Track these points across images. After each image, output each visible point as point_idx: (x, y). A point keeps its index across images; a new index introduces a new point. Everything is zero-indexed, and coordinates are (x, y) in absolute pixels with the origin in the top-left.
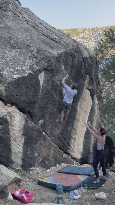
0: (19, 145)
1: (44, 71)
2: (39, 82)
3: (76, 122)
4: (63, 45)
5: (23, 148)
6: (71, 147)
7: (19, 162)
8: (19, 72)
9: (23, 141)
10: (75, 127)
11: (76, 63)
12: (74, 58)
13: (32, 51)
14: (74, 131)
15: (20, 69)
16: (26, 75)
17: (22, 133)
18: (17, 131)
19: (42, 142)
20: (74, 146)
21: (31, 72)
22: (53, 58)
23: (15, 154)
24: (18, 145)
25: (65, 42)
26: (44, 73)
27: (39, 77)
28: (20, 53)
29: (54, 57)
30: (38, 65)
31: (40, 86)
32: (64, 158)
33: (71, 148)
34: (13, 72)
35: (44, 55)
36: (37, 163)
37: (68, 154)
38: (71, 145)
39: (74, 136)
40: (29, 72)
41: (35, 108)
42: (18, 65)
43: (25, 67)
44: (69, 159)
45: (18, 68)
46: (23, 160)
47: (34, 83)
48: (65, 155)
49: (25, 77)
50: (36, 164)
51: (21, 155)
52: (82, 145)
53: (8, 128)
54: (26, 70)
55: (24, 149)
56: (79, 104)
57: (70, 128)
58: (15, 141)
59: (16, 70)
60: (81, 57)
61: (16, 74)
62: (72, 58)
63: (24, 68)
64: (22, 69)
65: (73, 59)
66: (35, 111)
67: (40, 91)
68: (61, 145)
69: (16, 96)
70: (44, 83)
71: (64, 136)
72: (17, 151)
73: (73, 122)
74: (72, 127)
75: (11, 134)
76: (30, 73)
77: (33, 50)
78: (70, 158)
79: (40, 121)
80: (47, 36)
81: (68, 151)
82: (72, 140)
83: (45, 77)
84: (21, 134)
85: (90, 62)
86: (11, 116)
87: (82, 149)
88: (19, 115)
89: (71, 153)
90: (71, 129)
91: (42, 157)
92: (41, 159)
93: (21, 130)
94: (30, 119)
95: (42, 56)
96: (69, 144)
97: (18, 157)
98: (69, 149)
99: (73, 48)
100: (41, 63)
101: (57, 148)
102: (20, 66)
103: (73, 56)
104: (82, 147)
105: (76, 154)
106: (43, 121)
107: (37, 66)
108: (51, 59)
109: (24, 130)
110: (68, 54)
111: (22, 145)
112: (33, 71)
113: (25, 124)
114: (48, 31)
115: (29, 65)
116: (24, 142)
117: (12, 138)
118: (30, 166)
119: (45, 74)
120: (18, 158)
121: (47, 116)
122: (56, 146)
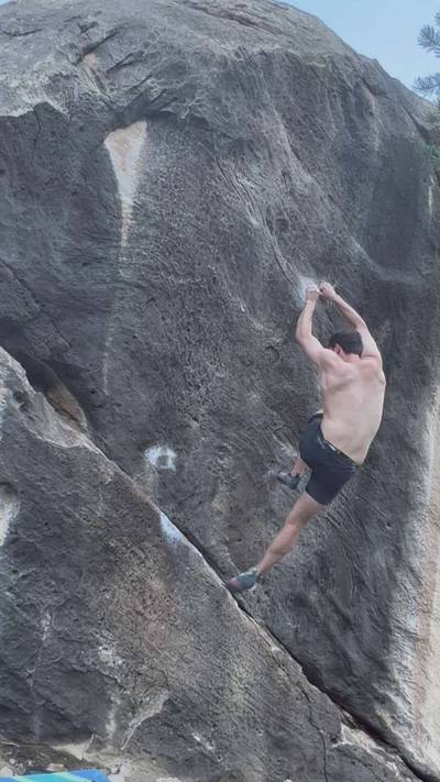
1: (143, 125)
2: (111, 173)
3: (421, 531)
4: (281, 33)
6: (399, 693)
10: (416, 562)
11: (377, 143)
12: (361, 115)
13: (85, 29)
14: (409, 586)
19: (157, 584)
20: (421, 692)
22: (205, 62)
25: (294, 24)
26: (144, 134)
27: (108, 145)
29: (214, 55)
30: (105, 81)
31: (118, 203)
32: (345, 753)
33: (398, 702)
35: (146, 45)
36: (122, 728)
37: (379, 734)
38: (397, 676)
39: (412, 623)
40: (37, 100)
41: (101, 347)
43: (21, 78)
44: (386, 773)
47: (75, 177)
48: (361, 740)
49: (11, 118)
50: (111, 727)
57: (380, 558)
60: (411, 124)
62: (347, 112)
65: (355, 118)
66: (105, 370)
67: (119, 236)
68: (323, 661)
70: (141, 189)
71: (336, 599)
73: (402, 524)
74: (398, 555)
78: (392, 766)
79: (153, 455)
81: (380, 718)
82: (407, 646)
89: (400, 733)
90: (390, 572)
91: (164, 696)
92: (155, 706)
94: (85, 424)
95: (136, 48)
96: (381, 668)
98: (384, 700)
99: (347, 58)
103: (353, 99)
106: (172, 456)
107: (100, 85)
108: (191, 62)
110: (309, 73)
112: (68, 105)
113: (9, 412)
118: (63, 729)
119: (153, 136)
121: (195, 424)
122: (275, 648)
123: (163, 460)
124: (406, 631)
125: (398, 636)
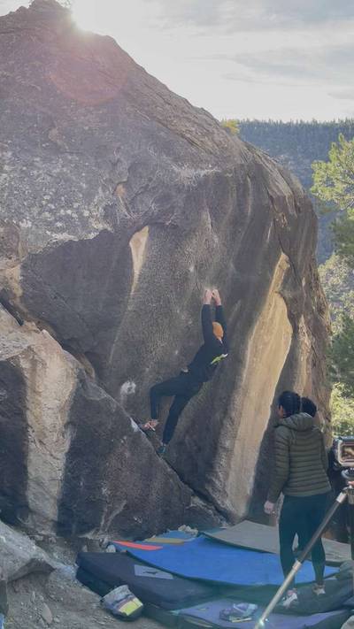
0: (52, 455)
1: (146, 229)
2: (131, 259)
3: (238, 399)
4: (211, 153)
5: (67, 467)
6: (217, 477)
7: (50, 510)
8: (69, 224)
9: (67, 447)
10: (233, 414)
12: (244, 197)
13: (115, 165)
14: (228, 426)
15: (75, 215)
16: (92, 236)
17: (66, 419)
18: (50, 411)
19: (127, 454)
20: (227, 475)
21: (106, 226)
22: (179, 190)
23: (38, 484)
24: (49, 457)
25: (217, 145)
26: (147, 234)
27: (131, 244)
28: (76, 167)
29: (183, 186)
30: (130, 207)
31: (132, 273)
32: (191, 510)
33: (217, 482)
34: (50, 225)
35: (150, 180)
36: (106, 521)
37: (206, 498)
38: (218, 470)
39: (227, 444)
40: (101, 226)
41: (113, 343)
42: (69, 204)
43: (89, 210)
44: (209, 515)
45: (69, 212)
46: (64, 505)
48: (197, 502)
49: (88, 240)
50: (102, 523)
51: (55, 490)
52: (253, 473)
53: (21, 398)
54: (91, 220)
55: (69, 471)
56: (250, 343)
57: (218, 416)
58: (40, 442)
59: (61, 219)
60: (266, 195)
61: (61, 230)
62: (238, 196)
63: (86, 214)
64: (81, 215)
65: (241, 199)
66: (112, 353)
67: (130, 290)
68: (186, 469)
69: (55, 298)
70: (144, 266)
71: (197, 440)
72: (46, 477)
73: (229, 397)
74: (226, 412)
75: (30, 418)
76: (105, 231)
77: (119, 160)
78: (211, 512)
79: (125, 387)
80: (165, 122)
81: (207, 490)
82: (224, 455)
83: (149, 248)
84: (60, 423)
85: (292, 212)
86: (34, 363)
87: (252, 485)
88: (59, 361)
89: (215, 496)
90: (221, 420)
91: (125, 502)
92: (120, 509)
93: (61, 410)
94: (93, 375)
95: (144, 182)
96: (210, 467)
97: (47, 496)
98: (210, 482)
99: (242, 165)
100: (142, 202)
101: (171, 476)
102: (76, 205)
103: (242, 188)
104: (252, 480)
105: (231, 501)
106: (134, 385)
107: (127, 209)
108: (173, 192)
109: (72, 408)
110: (225, 181)
111: (61, 456)
112: (114, 226)
113: (77, 390)
114: (167, 106)
115: (104, 204)
116: (71, 449)
117: (33, 431)
118: (83, 528)
119: (151, 236)
120: (47, 499)
121: (147, 370)
122: (169, 470)
123: (129, 389)
124: (225, 448)
125: (220, 450)
